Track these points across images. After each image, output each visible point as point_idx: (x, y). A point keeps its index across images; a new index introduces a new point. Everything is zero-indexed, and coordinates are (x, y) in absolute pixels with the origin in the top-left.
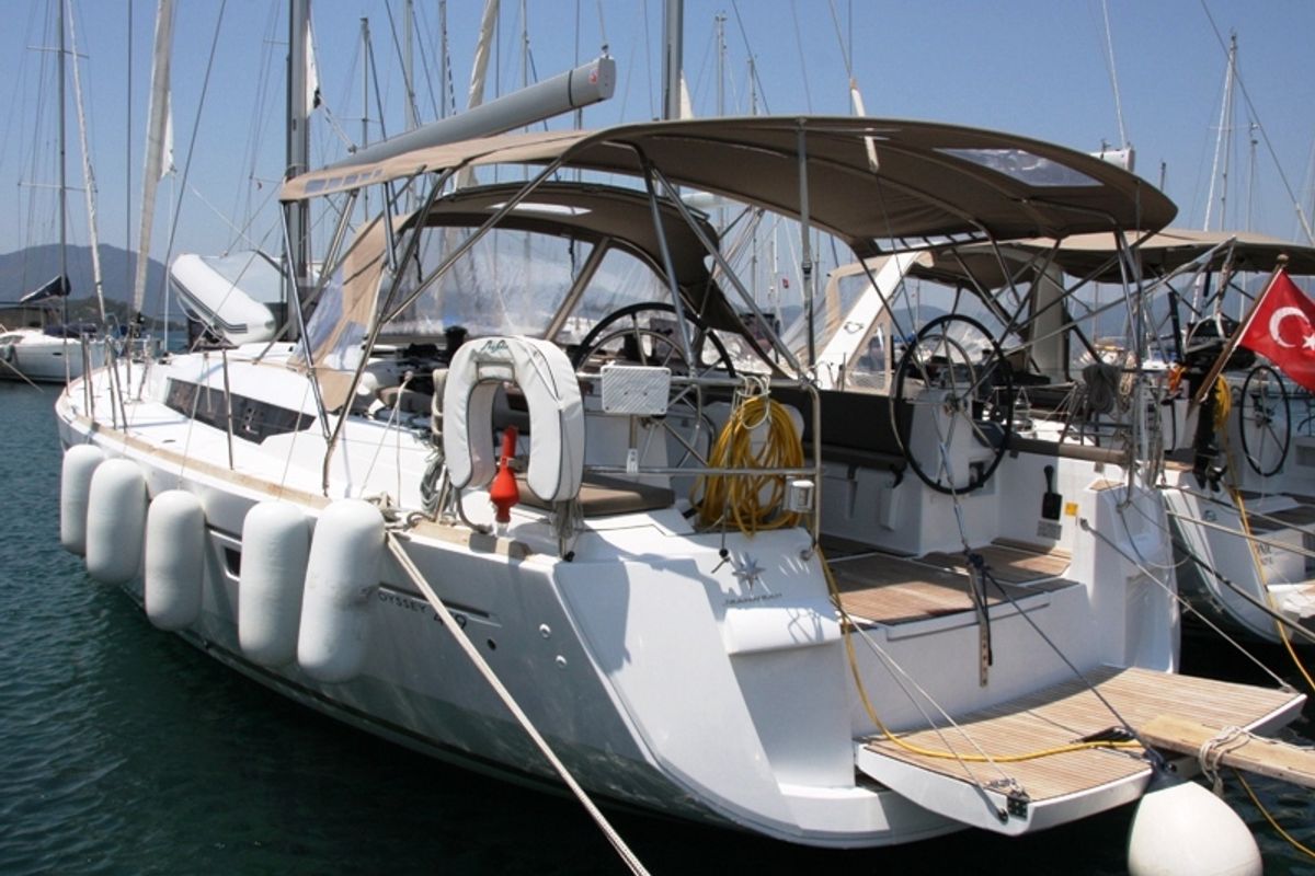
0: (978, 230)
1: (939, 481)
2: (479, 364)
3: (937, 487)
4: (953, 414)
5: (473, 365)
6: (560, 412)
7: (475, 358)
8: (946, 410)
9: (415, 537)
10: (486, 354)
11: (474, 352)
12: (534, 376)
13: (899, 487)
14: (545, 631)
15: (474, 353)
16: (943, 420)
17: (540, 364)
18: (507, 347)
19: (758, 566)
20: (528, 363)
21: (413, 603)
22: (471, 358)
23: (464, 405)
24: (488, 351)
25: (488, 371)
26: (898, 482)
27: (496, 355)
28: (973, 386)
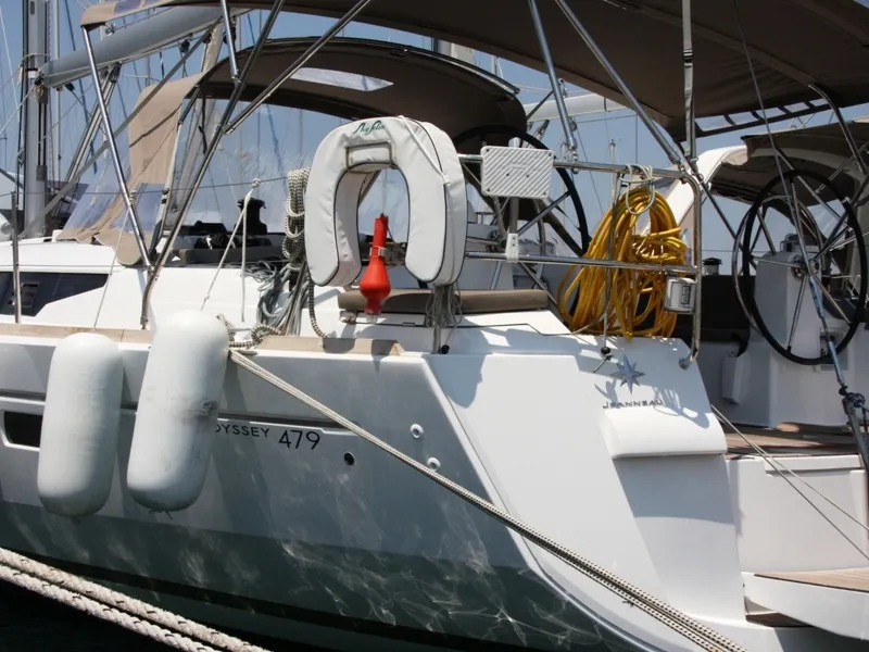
0: (818, 97)
1: (789, 348)
2: (349, 150)
3: (787, 354)
4: (802, 278)
5: (343, 151)
6: (445, 186)
7: (345, 144)
8: (795, 275)
9: (262, 352)
10: (358, 137)
11: (344, 135)
12: (414, 153)
13: (742, 355)
14: (416, 431)
15: (344, 137)
16: (792, 283)
17: (423, 139)
18: (383, 127)
19: (637, 369)
20: (407, 140)
21: (254, 429)
22: (341, 142)
23: (332, 196)
24: (361, 134)
25: (359, 156)
26: (742, 351)
27: (371, 137)
28: (821, 251)
